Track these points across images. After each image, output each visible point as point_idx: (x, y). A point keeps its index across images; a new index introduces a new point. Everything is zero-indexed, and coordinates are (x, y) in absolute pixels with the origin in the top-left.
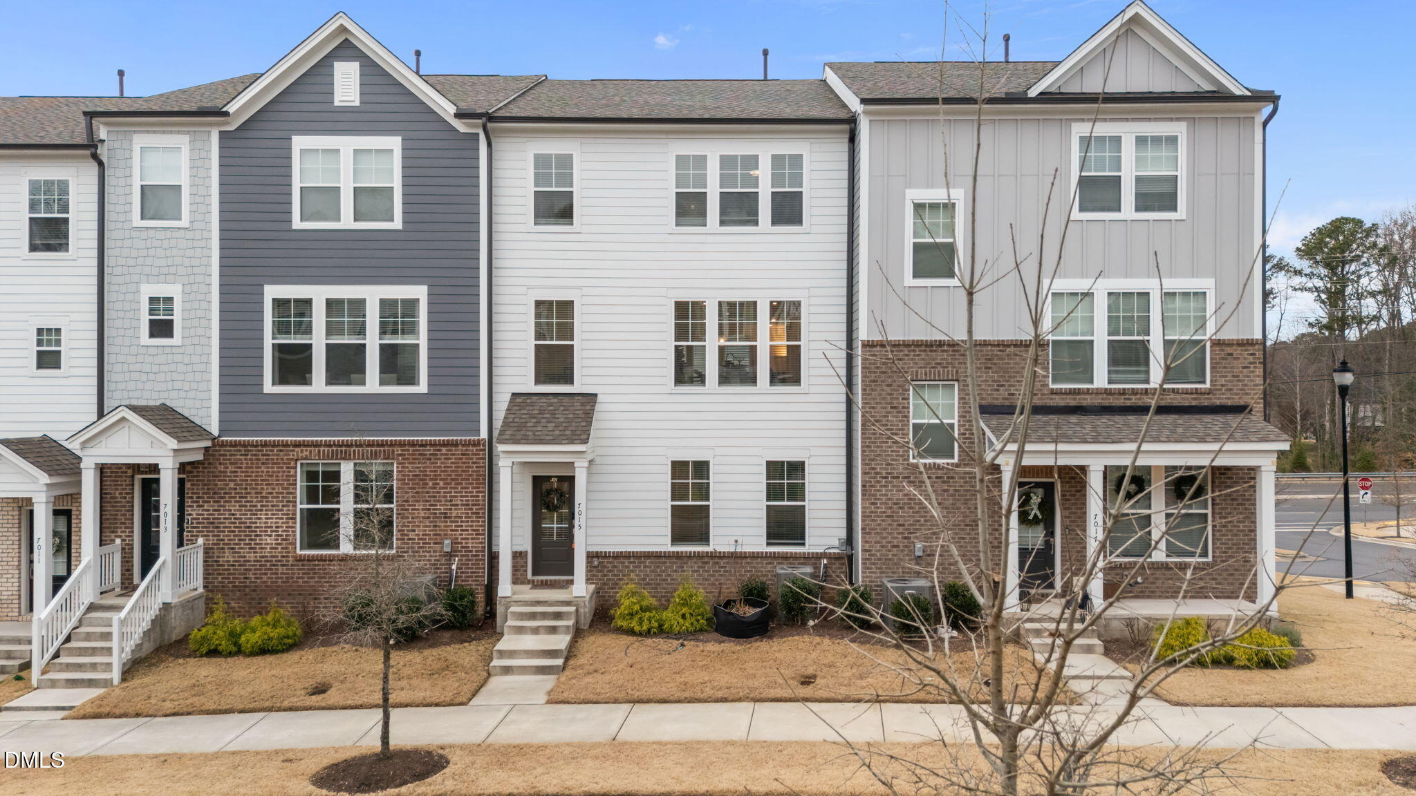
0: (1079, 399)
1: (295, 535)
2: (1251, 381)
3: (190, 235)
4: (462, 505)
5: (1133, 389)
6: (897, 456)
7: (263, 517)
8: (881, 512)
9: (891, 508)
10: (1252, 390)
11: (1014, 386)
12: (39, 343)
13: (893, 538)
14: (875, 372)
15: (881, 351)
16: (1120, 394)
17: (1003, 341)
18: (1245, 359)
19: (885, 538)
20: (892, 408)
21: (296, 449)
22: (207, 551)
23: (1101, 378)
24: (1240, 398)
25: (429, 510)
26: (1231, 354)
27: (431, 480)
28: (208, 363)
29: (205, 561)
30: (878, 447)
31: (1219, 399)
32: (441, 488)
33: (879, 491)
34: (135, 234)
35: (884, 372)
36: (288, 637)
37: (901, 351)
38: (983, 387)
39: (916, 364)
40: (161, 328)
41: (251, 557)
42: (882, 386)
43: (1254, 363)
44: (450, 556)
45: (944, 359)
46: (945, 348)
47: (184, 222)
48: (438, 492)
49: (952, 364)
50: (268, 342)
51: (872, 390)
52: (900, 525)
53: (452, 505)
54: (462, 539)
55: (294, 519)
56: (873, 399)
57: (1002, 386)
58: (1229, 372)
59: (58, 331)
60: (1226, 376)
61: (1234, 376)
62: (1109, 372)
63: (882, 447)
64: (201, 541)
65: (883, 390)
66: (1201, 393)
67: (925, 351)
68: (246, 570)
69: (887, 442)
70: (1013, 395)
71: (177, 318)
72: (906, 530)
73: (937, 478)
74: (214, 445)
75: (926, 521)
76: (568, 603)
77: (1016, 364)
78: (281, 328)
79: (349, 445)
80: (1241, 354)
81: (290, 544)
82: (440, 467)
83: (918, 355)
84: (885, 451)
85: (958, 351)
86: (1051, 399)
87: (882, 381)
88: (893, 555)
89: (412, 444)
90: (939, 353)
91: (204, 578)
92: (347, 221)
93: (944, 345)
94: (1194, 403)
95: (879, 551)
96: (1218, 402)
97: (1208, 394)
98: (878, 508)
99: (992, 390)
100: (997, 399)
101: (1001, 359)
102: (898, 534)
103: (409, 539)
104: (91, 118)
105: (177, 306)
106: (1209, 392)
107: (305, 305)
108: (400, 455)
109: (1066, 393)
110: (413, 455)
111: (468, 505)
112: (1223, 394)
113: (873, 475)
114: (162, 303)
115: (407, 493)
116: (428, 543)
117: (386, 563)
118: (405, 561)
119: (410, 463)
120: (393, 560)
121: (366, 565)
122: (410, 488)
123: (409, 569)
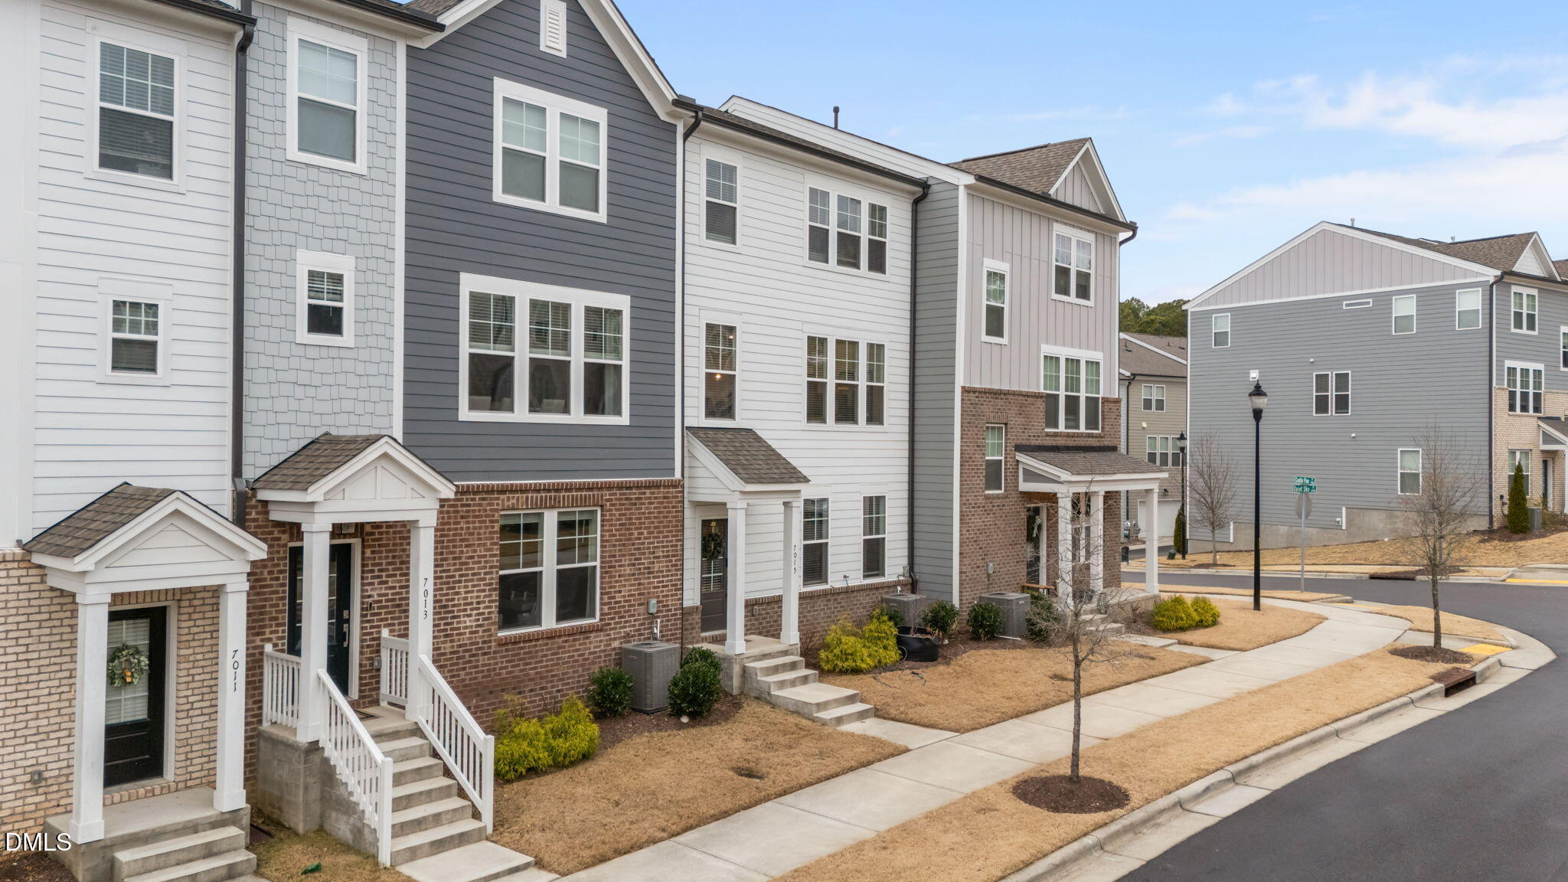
0: (1056, 440)
1: (497, 612)
3: (366, 186)
4: (664, 557)
5: (1077, 433)
7: (462, 590)
12: (118, 325)
13: (975, 560)
17: (1027, 392)
21: (502, 497)
23: (1063, 424)
24: (1113, 441)
25: (634, 565)
27: (636, 529)
32: (645, 538)
33: (969, 518)
34: (288, 170)
35: (972, 416)
37: (980, 397)
38: (1018, 430)
39: (990, 409)
40: (325, 320)
41: (447, 647)
44: (652, 617)
45: (1002, 406)
46: (1002, 396)
47: (360, 166)
48: (643, 543)
49: (1005, 410)
50: (465, 349)
52: (979, 548)
53: (654, 557)
54: (663, 596)
55: (497, 590)
57: (1026, 429)
59: (152, 308)
62: (1066, 419)
65: (971, 431)
67: (993, 398)
70: (1030, 436)
71: (348, 305)
72: (983, 552)
77: (1032, 411)
78: (478, 334)
79: (558, 489)
82: (644, 513)
83: (990, 401)
85: (1008, 399)
86: (1046, 440)
87: (971, 423)
88: (975, 575)
89: (620, 486)
90: (1000, 400)
92: (552, 203)
93: (1001, 393)
99: (1021, 432)
100: (1024, 440)
101: (1026, 407)
103: (616, 603)
105: (348, 288)
107: (505, 305)
108: (608, 500)
109: (1048, 436)
110: (621, 499)
111: (668, 556)
114: (327, 282)
115: (614, 546)
116: (634, 605)
117: (592, 635)
118: (611, 629)
119: (617, 510)
120: (601, 630)
121: (574, 640)
122: (617, 540)
123: (615, 639)
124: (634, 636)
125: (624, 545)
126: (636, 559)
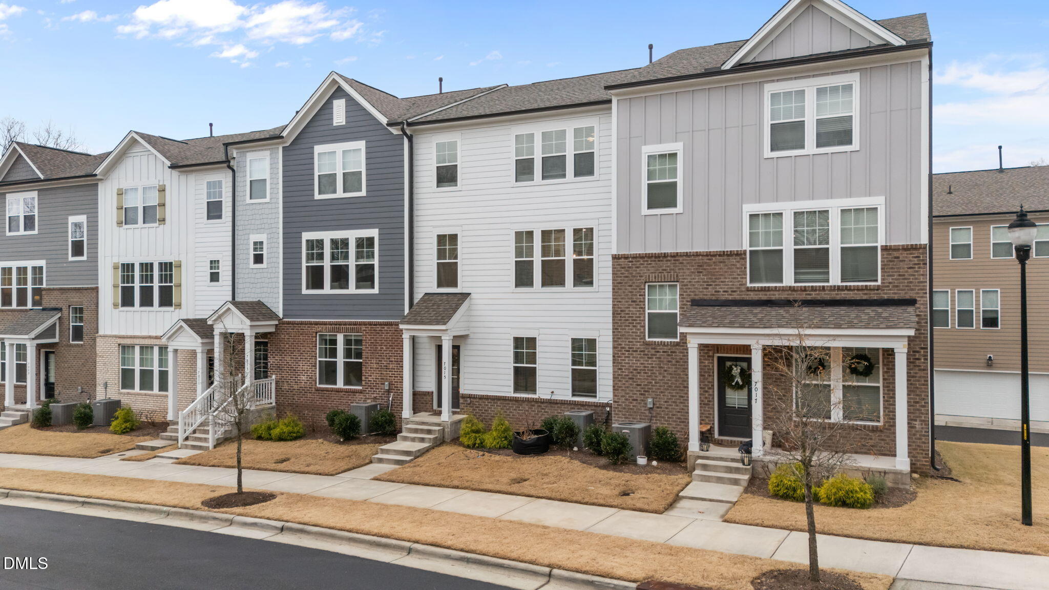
0: (769, 295)
1: (316, 376)
2: (916, 279)
3: (270, 206)
4: (395, 361)
5: (812, 287)
6: (636, 336)
7: (301, 364)
8: (625, 375)
9: (632, 372)
10: (917, 286)
11: (719, 285)
12: (211, 268)
13: (633, 394)
14: (621, 277)
15: (624, 262)
16: (801, 290)
17: (710, 252)
18: (910, 261)
19: (628, 394)
20: (632, 301)
21: (319, 326)
22: (277, 383)
23: (788, 278)
24: (906, 293)
25: (378, 363)
26: (898, 258)
27: (380, 345)
28: (278, 277)
29: (276, 388)
30: (623, 329)
31: (886, 294)
32: (384, 351)
33: (624, 360)
34: (248, 207)
35: (627, 277)
36: (294, 433)
37: (638, 261)
38: (696, 286)
39: (649, 270)
41: (296, 387)
42: (625, 286)
43: (919, 264)
44: (389, 391)
45: (668, 267)
46: (669, 258)
47: (268, 199)
48: (383, 353)
49: (673, 270)
50: (304, 264)
51: (619, 289)
52: (638, 385)
53: (390, 361)
54: (395, 382)
55: (316, 366)
56: (620, 295)
57: (711, 285)
58: (896, 272)
59: (218, 261)
60: (893, 276)
61: (900, 275)
62: (796, 273)
63: (625, 329)
64: (274, 377)
65: (626, 289)
66: (871, 290)
67: (655, 261)
68: (294, 394)
69: (629, 326)
70: (718, 292)
71: (265, 252)
72: (642, 388)
73: (664, 352)
74: (280, 324)
75: (656, 383)
76: (439, 425)
77: (720, 269)
78: (310, 257)
79: (340, 324)
80: (906, 257)
81: (313, 381)
82: (384, 338)
83: (650, 264)
84: (628, 332)
85: (677, 260)
86: (747, 295)
87: (626, 283)
88: (633, 406)
89: (370, 324)
90: (665, 262)
91: (276, 398)
92: (340, 194)
93: (668, 256)
94: (865, 297)
95: (624, 402)
96: (886, 297)
97: (877, 290)
98: (623, 372)
99: (702, 288)
100: (706, 295)
101: (710, 266)
102: (637, 391)
103: (369, 381)
104: (227, 146)
105: (265, 246)
106: (878, 288)
107: (320, 243)
108: (364, 330)
109: (758, 290)
110: (371, 330)
111: (397, 361)
112: (890, 290)
113: (619, 349)
114: (258, 245)
115: (368, 353)
116: (378, 384)
117: (358, 394)
118: (367, 393)
119: (369, 335)
120: (361, 393)
121: (349, 395)
122: (369, 350)
123: (368, 399)
124: (378, 399)
125: (373, 353)
126: (379, 361)
